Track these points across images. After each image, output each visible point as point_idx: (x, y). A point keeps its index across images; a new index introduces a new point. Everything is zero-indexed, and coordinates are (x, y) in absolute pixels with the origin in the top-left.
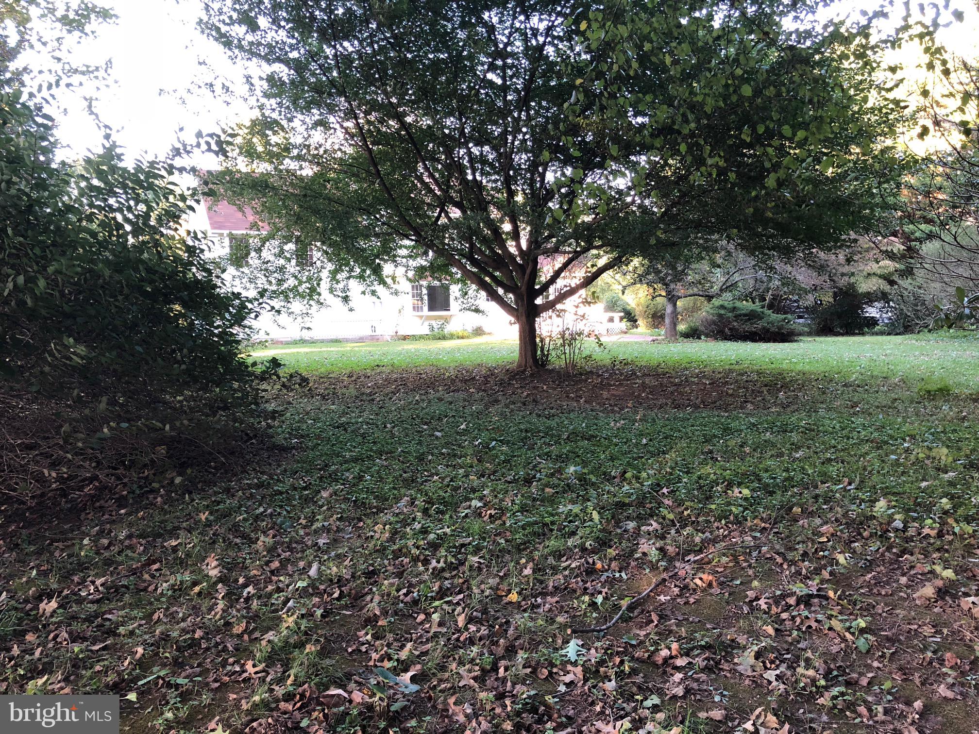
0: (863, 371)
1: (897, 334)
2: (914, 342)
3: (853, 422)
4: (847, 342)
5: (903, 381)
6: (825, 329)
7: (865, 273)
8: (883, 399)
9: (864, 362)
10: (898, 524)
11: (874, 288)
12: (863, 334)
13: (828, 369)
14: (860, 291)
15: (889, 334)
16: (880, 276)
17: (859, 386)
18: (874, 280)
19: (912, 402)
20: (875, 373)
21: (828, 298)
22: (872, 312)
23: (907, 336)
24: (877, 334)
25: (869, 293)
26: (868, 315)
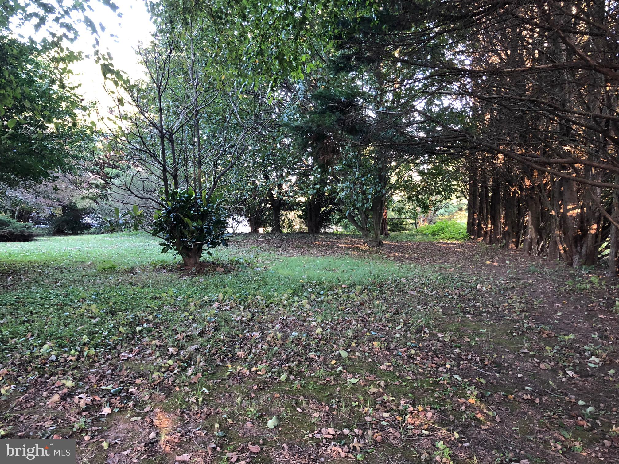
0: (71, 258)
1: (102, 233)
2: (108, 238)
3: (50, 293)
4: (68, 240)
5: (92, 263)
6: (59, 231)
7: (81, 196)
8: (76, 277)
9: (74, 253)
10: (53, 358)
11: (87, 206)
12: (83, 234)
13: (48, 258)
14: (79, 207)
15: (98, 234)
16: (91, 199)
17: (65, 269)
18: (87, 200)
19: (93, 276)
20: (78, 259)
21: (59, 212)
22: (88, 220)
23: (105, 235)
24: (91, 234)
25: (84, 209)
26: (85, 222)
